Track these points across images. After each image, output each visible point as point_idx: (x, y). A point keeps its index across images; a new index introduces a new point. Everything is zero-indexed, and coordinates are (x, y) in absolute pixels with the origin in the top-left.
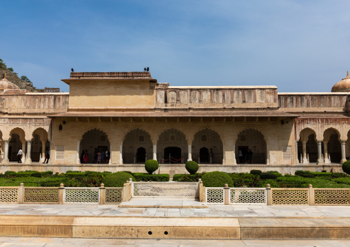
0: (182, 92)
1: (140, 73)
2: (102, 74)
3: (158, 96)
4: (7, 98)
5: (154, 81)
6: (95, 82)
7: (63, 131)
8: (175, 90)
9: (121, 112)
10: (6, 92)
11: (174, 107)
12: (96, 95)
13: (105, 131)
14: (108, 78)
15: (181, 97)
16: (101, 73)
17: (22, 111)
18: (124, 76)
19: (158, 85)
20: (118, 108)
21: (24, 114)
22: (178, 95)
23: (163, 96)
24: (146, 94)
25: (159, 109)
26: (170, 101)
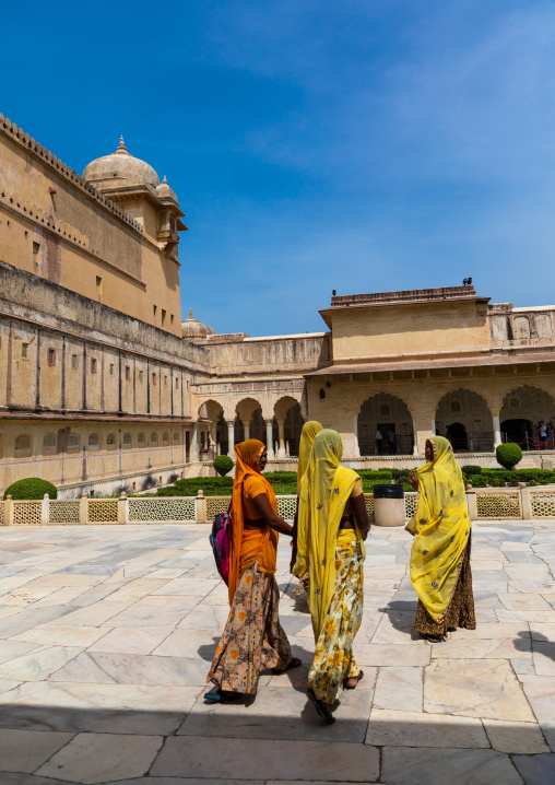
0: (539, 318)
1: (456, 288)
2: (387, 296)
3: (495, 328)
4: (213, 350)
5: (483, 302)
6: (377, 311)
7: (326, 400)
8: (525, 315)
9: (429, 361)
10: (211, 339)
11: (528, 346)
12: (381, 334)
13: (402, 396)
14: (398, 302)
15: (539, 326)
16: (386, 294)
17: (239, 370)
18: (428, 297)
19: (491, 307)
20: (421, 353)
21: (244, 374)
22: (532, 323)
23: (505, 326)
24: (471, 325)
25: (498, 351)
26: (517, 334)
